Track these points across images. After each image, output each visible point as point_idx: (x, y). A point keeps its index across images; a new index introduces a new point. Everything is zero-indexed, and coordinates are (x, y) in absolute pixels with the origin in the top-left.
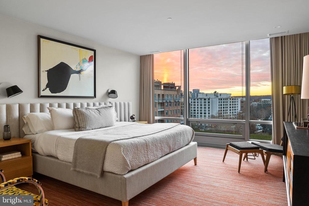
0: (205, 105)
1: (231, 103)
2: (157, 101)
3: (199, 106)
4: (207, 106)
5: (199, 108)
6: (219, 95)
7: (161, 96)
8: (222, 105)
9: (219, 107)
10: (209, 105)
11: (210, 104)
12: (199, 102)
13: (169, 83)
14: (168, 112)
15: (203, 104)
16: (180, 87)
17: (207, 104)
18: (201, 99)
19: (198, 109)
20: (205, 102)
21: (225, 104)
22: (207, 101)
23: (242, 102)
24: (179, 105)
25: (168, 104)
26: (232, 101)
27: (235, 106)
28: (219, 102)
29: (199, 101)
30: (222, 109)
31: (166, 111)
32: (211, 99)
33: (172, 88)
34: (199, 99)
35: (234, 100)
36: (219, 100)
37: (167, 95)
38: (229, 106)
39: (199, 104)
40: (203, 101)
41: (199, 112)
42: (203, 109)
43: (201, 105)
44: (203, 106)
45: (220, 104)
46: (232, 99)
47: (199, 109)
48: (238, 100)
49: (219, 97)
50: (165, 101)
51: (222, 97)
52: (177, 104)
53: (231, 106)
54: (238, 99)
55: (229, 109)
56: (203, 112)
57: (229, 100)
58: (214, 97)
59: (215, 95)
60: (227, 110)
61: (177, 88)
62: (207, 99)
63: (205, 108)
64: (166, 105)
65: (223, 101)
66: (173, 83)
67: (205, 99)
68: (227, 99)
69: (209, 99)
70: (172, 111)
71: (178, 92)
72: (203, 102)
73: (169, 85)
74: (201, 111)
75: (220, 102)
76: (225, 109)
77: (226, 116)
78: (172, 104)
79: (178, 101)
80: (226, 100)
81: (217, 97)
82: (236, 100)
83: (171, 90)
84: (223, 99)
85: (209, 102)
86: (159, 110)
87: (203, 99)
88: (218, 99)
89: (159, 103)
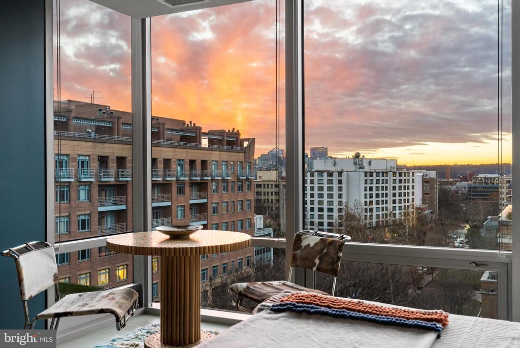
0: (330, 189)
1: (397, 185)
2: (188, 179)
3: (316, 192)
4: (335, 192)
5: (316, 196)
6: (365, 164)
7: (198, 166)
8: (374, 189)
9: (366, 195)
10: (340, 189)
11: (344, 185)
12: (316, 182)
13: (223, 131)
14: (218, 207)
15: (325, 186)
16: (252, 142)
17: (335, 186)
18: (320, 173)
19: (312, 199)
20: (330, 182)
21: (380, 185)
22: (335, 178)
23: (425, 181)
24: (249, 187)
25: (217, 186)
26: (398, 178)
27: (406, 191)
28: (366, 180)
29: (316, 178)
30: (374, 199)
31: (214, 205)
32: (344, 174)
33: (230, 144)
34: (316, 174)
35: (405, 176)
36: (366, 176)
37: (217, 161)
38: (390, 192)
39: (316, 186)
40: (325, 177)
41: (316, 206)
42: (325, 199)
43: (321, 189)
44: (325, 192)
45: (368, 186)
46: (397, 174)
47: (316, 199)
48: (413, 176)
49: (367, 169)
50: (210, 178)
51: (373, 168)
52: (245, 187)
53: (397, 191)
54: (413, 173)
55: (390, 198)
56: (325, 206)
57: (390, 177)
58: (353, 168)
59: (355, 164)
60: (386, 200)
61: (246, 144)
63: (331, 196)
64: (214, 187)
65: (375, 178)
66: (236, 131)
67: (330, 174)
68: (387, 173)
69: (340, 174)
70: (230, 204)
71: (247, 154)
72: (325, 182)
73: (223, 136)
74: (320, 203)
75: (368, 182)
76: (380, 199)
77: (383, 217)
78: (230, 187)
79: (247, 179)
80: (383, 176)
81: (360, 168)
82: (409, 176)
83: (228, 151)
84: (374, 174)
85: (340, 182)
86: (191, 202)
87: (325, 174)
88: (363, 174)
89: (193, 184)
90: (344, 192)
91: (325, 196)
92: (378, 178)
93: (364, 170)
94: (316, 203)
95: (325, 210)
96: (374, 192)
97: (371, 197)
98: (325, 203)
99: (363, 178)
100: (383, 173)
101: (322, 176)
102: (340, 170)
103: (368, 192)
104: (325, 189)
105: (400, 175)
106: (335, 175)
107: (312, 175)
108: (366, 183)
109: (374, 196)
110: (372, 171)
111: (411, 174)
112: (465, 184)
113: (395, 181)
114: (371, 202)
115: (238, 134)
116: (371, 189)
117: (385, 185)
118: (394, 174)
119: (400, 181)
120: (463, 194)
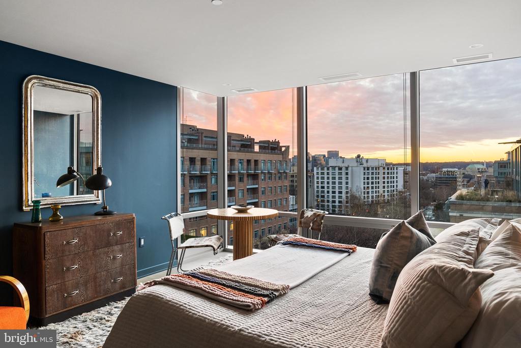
0: (340, 178)
1: (386, 176)
2: (245, 172)
3: (331, 181)
4: (344, 181)
5: (331, 183)
6: (364, 162)
7: (253, 163)
8: (370, 178)
9: (364, 182)
10: (347, 178)
11: (349, 176)
12: (331, 174)
13: (269, 141)
14: (265, 190)
15: (337, 177)
16: (287, 148)
17: (344, 176)
18: (334, 168)
19: (328, 185)
20: (340, 174)
21: (374, 176)
22: (344, 171)
23: (405, 173)
24: (286, 177)
25: (265, 177)
26: (386, 171)
27: (392, 180)
28: (365, 173)
29: (331, 171)
30: (370, 185)
31: (262, 189)
32: (350, 169)
33: (273, 149)
34: (331, 168)
35: (391, 170)
36: (364, 170)
37: (265, 160)
38: (381, 180)
39: (331, 176)
40: (337, 171)
41: (331, 190)
42: (337, 185)
43: (334, 178)
44: (337, 181)
45: (366, 176)
46: (386, 169)
47: (331, 185)
48: (397, 170)
49: (365, 165)
50: (260, 172)
51: (369, 164)
52: (283, 177)
53: (386, 180)
54: (397, 168)
55: (381, 185)
56: (337, 190)
57: (381, 171)
58: (356, 164)
59: (357, 162)
60: (378, 186)
61: (283, 149)
62: (343, 169)
63: (340, 183)
64: (262, 178)
65: (370, 171)
67: (340, 169)
68: (379, 168)
69: (347, 168)
70: (273, 188)
71: (284, 156)
72: (337, 173)
73: (269, 144)
74: (334, 188)
75: (366, 173)
76: (374, 185)
77: (376, 198)
78: (273, 177)
79: (284, 172)
80: (376, 170)
81: (361, 164)
82: (394, 170)
83: (272, 153)
84: (370, 168)
85: (347, 174)
86: (248, 187)
87: (337, 168)
88: (363, 168)
89: (249, 175)
90: (349, 181)
91: (337, 183)
92: (373, 171)
93: (363, 166)
94: (331, 188)
95: (337, 193)
96: (370, 181)
97: (368, 184)
98: (337, 188)
99: (362, 171)
100: (376, 168)
101: (335, 170)
102: (347, 166)
103: (366, 181)
104: (337, 178)
105: (388, 169)
106: (344, 169)
107: (328, 169)
108: (364, 174)
109: (370, 183)
110: (369, 166)
111: (395, 168)
112: (434, 175)
113: (384, 173)
114: (368, 187)
115: (278, 142)
116: (368, 178)
117: (377, 176)
118: (384, 168)
119: (388, 173)
120: (432, 182)
